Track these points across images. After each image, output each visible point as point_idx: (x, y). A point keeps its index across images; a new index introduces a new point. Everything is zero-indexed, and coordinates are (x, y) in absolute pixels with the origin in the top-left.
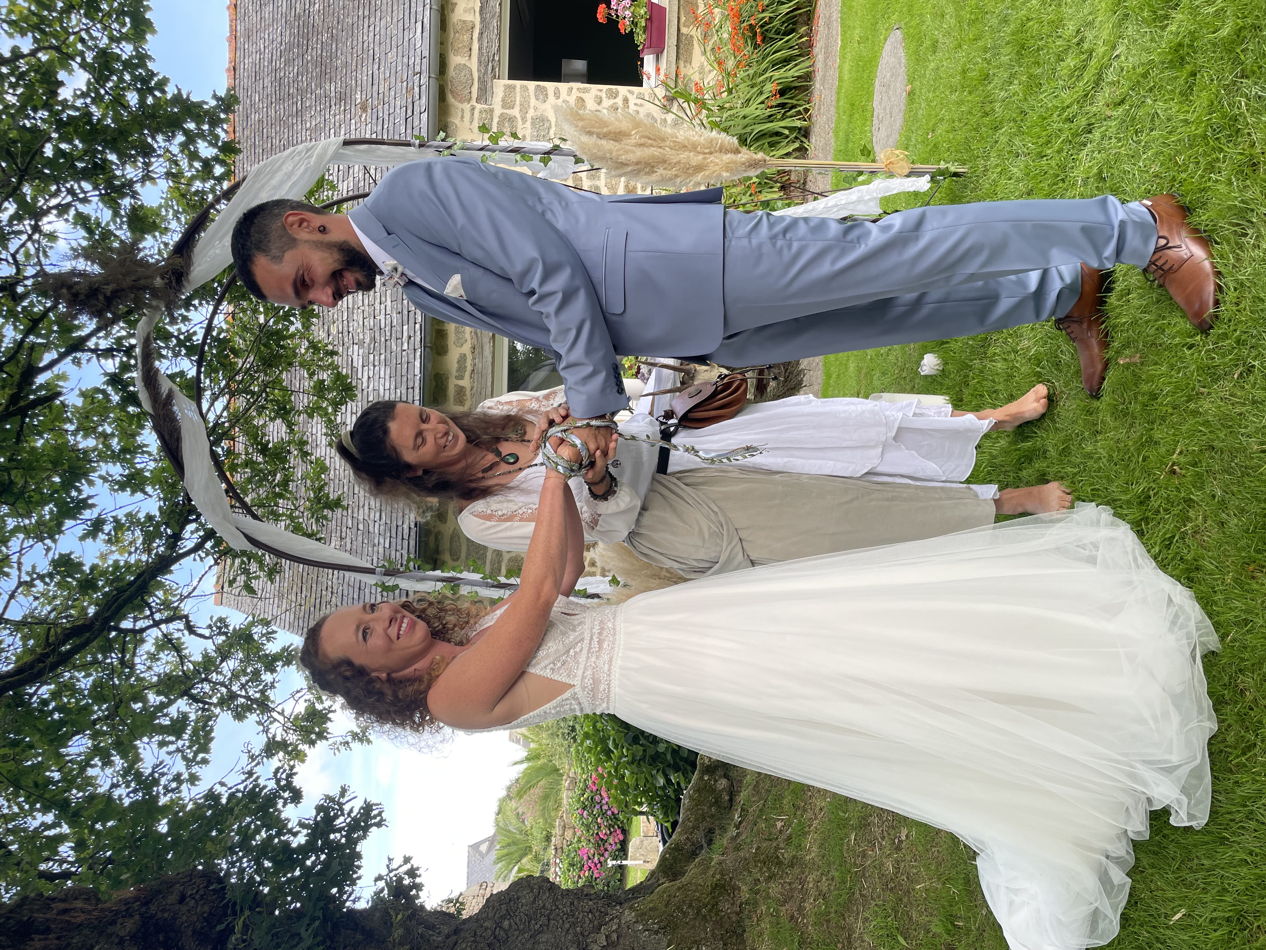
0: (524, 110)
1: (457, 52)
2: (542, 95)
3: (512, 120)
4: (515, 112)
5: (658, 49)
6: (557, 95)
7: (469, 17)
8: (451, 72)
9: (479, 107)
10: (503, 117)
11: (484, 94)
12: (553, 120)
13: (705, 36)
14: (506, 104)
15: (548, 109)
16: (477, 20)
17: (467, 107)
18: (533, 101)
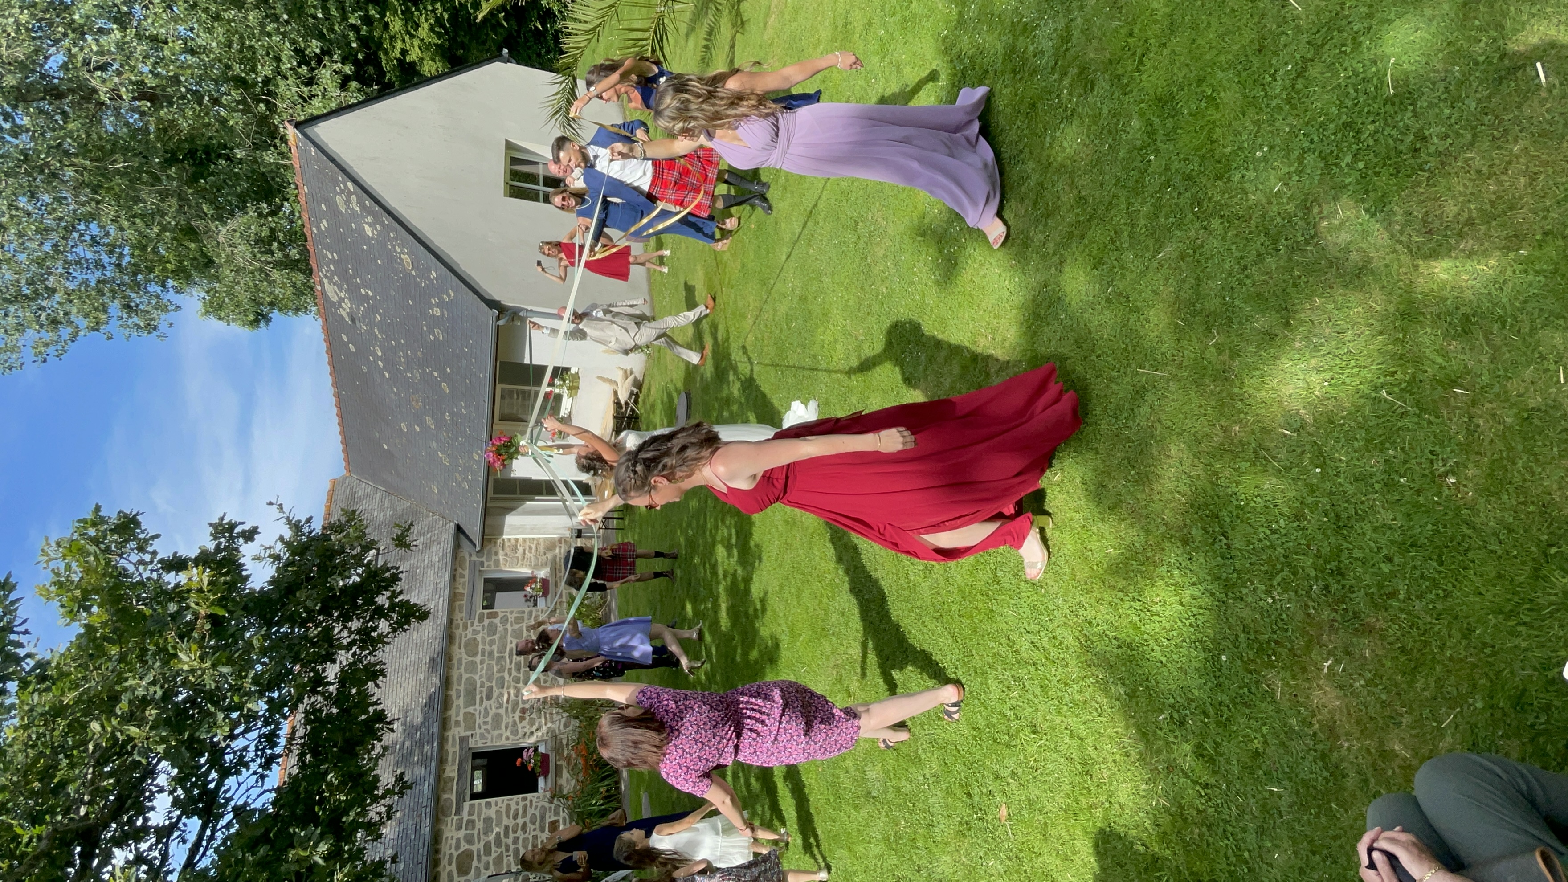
0: (479, 815)
1: (444, 791)
2: (488, 805)
3: (473, 821)
4: (475, 817)
5: (546, 774)
6: (496, 805)
7: (451, 775)
8: (442, 803)
9: (456, 818)
10: (468, 821)
11: (458, 811)
12: (494, 817)
13: (568, 764)
14: (470, 814)
15: (492, 813)
16: (455, 774)
17: (449, 819)
18: (484, 810)
